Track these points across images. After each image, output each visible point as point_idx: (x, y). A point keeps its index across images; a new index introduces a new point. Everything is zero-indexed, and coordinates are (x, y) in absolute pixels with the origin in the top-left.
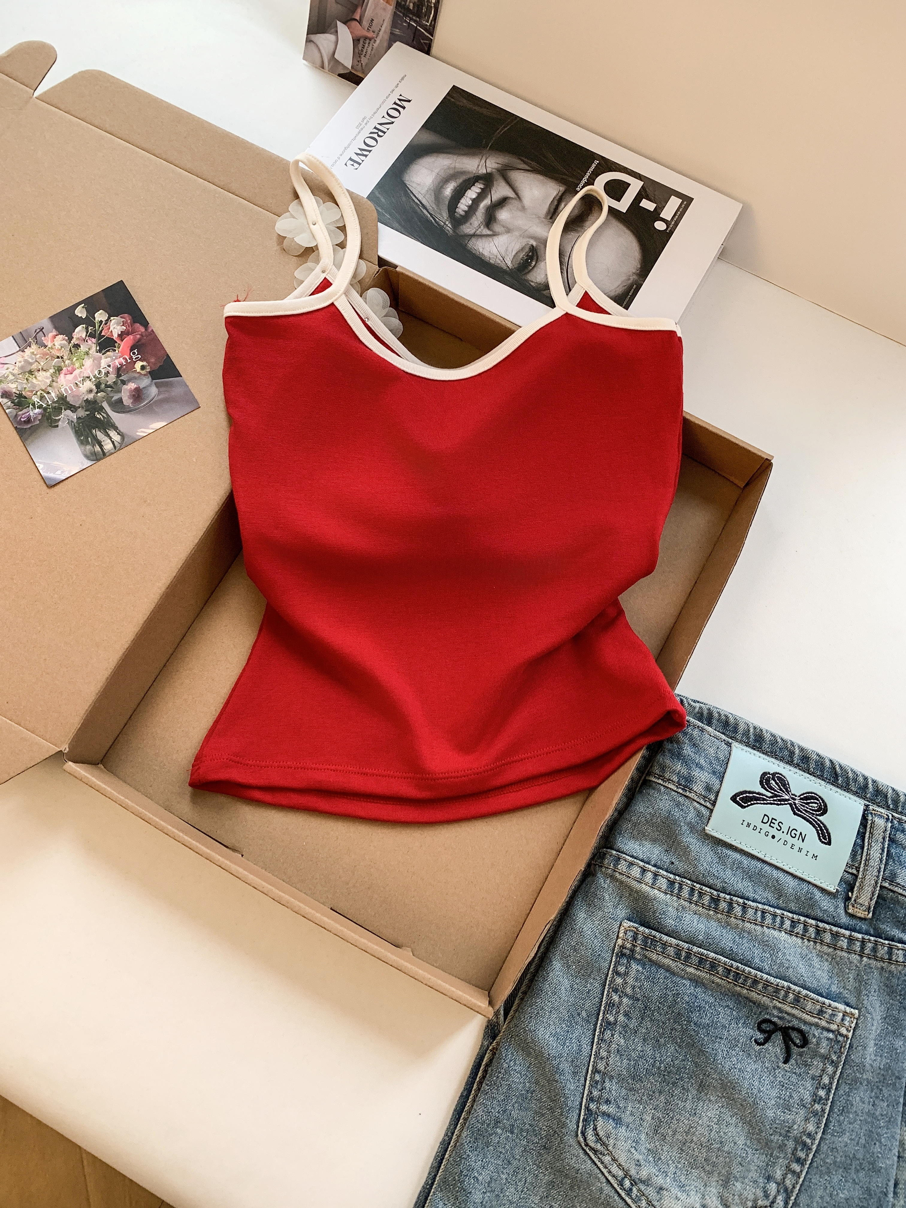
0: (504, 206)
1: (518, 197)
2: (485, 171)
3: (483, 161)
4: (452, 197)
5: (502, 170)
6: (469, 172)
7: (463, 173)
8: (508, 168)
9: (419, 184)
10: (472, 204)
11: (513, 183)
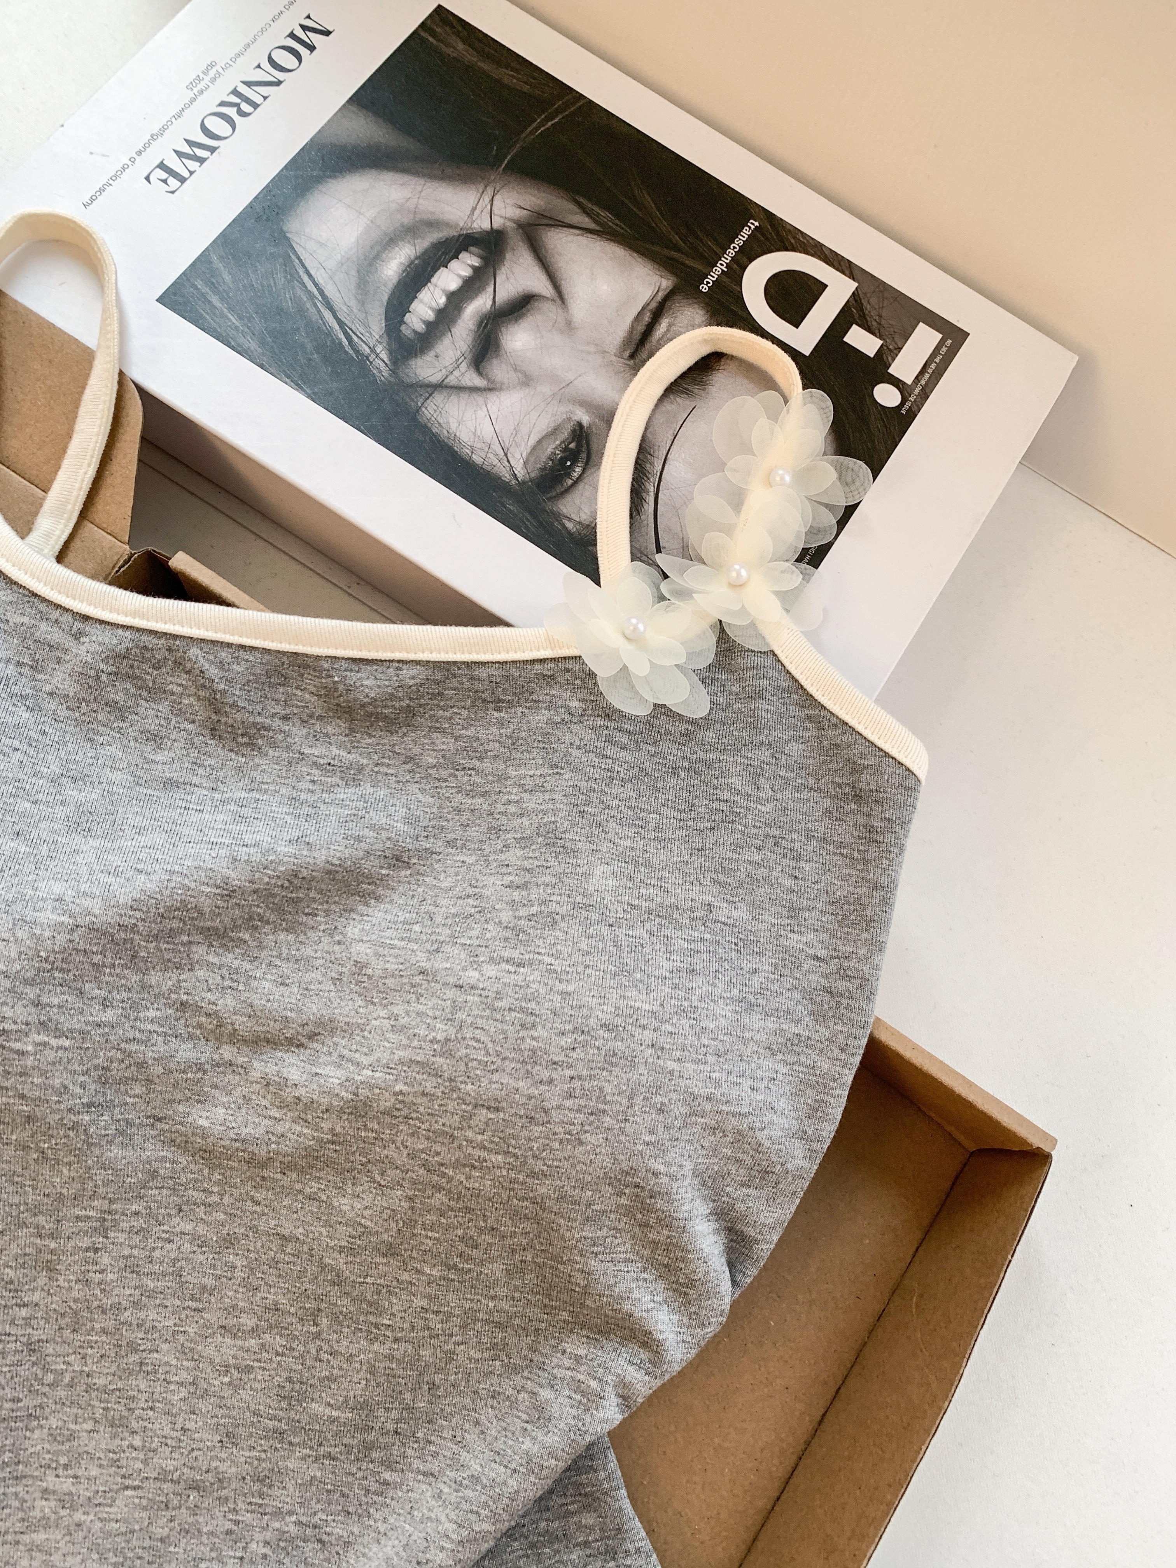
0: (524, 315)
1: (560, 295)
2: (486, 225)
3: (487, 198)
4: (399, 282)
5: (530, 225)
6: (447, 225)
7: (432, 224)
8: (545, 221)
9: (322, 245)
10: (446, 306)
11: (552, 260)
